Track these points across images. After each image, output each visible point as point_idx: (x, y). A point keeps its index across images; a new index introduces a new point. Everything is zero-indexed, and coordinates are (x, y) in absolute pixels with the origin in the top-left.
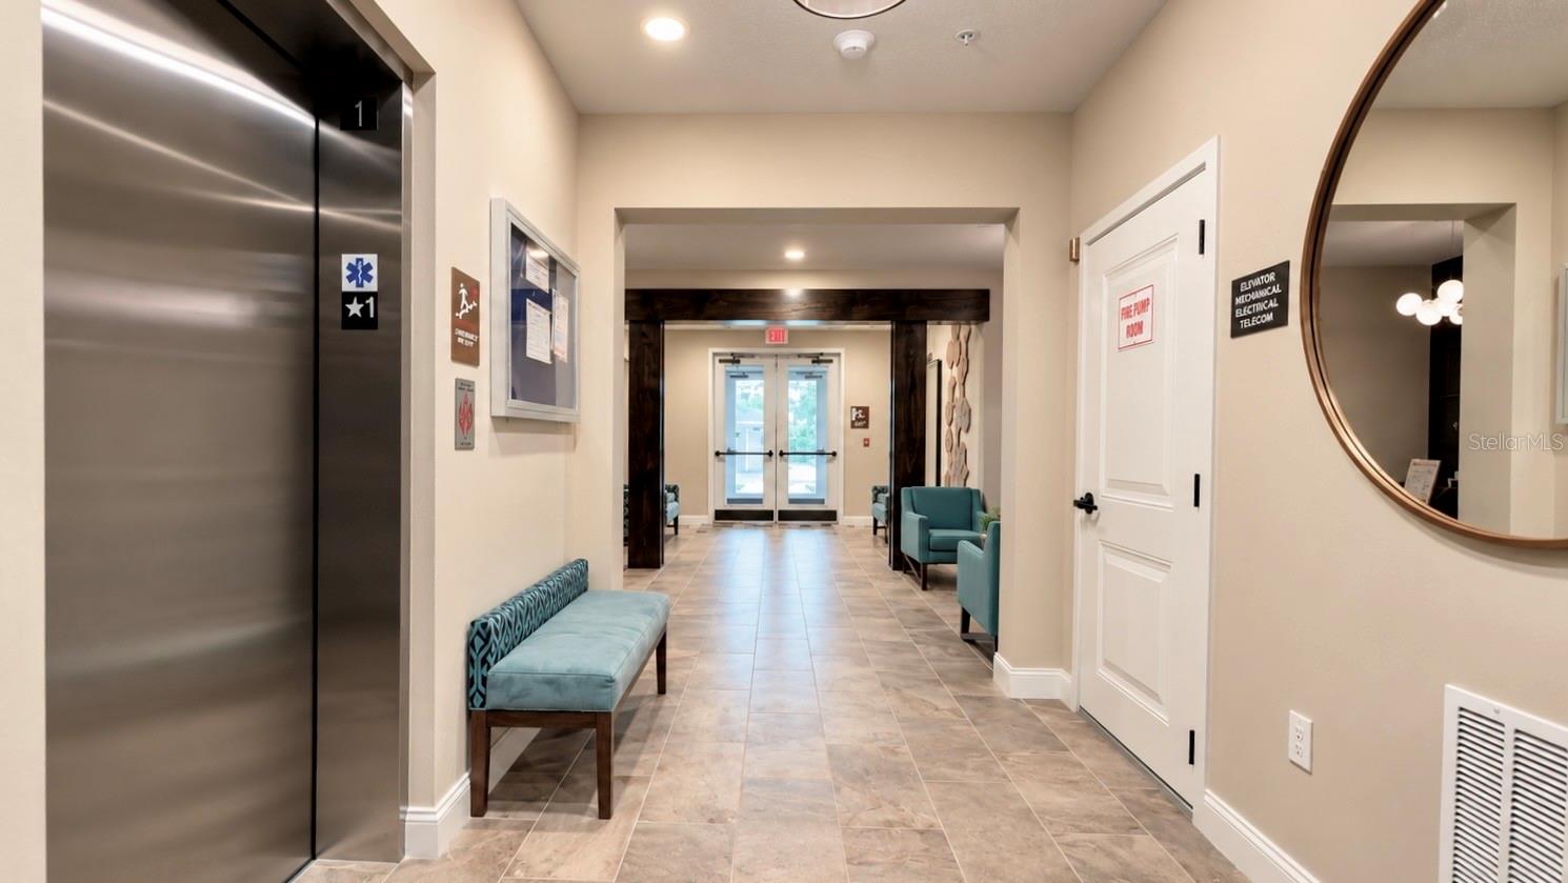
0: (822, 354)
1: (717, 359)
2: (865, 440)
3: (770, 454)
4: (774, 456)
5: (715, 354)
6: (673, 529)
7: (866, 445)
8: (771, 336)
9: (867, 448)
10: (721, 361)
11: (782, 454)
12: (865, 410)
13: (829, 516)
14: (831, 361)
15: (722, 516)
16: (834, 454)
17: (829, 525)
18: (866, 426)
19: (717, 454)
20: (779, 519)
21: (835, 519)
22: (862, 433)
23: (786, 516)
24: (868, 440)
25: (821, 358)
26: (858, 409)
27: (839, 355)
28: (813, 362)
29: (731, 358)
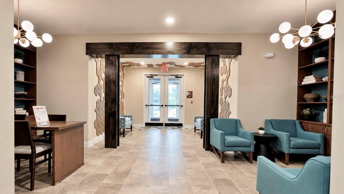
0: (178, 75)
1: (146, 76)
2: (191, 101)
3: (162, 106)
4: (163, 107)
5: (145, 75)
6: (130, 129)
7: (192, 103)
8: (163, 69)
9: (191, 104)
10: (147, 77)
11: (166, 106)
12: (191, 92)
13: (181, 125)
14: (182, 77)
15: (147, 124)
16: (182, 106)
17: (180, 128)
18: (192, 97)
19: (146, 105)
20: (165, 126)
21: (182, 126)
22: (190, 100)
23: (167, 125)
24: (192, 101)
25: (178, 76)
26: (189, 92)
27: (183, 75)
28: (175, 77)
29: (151, 76)
